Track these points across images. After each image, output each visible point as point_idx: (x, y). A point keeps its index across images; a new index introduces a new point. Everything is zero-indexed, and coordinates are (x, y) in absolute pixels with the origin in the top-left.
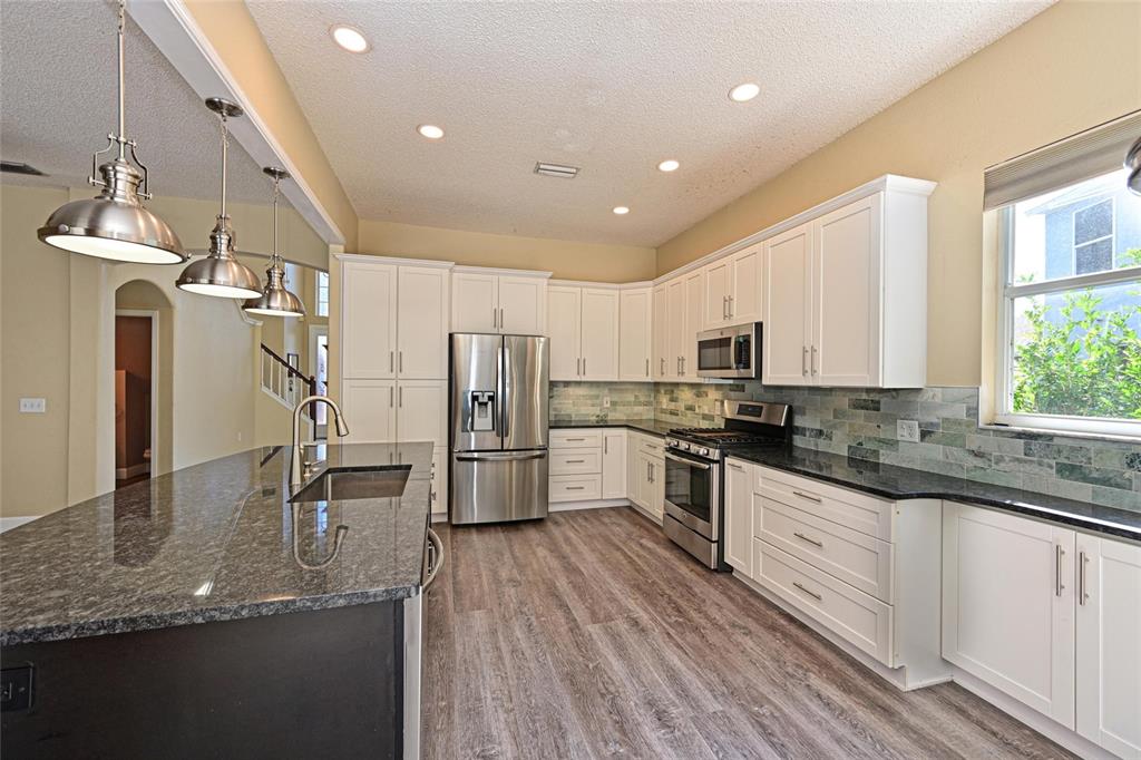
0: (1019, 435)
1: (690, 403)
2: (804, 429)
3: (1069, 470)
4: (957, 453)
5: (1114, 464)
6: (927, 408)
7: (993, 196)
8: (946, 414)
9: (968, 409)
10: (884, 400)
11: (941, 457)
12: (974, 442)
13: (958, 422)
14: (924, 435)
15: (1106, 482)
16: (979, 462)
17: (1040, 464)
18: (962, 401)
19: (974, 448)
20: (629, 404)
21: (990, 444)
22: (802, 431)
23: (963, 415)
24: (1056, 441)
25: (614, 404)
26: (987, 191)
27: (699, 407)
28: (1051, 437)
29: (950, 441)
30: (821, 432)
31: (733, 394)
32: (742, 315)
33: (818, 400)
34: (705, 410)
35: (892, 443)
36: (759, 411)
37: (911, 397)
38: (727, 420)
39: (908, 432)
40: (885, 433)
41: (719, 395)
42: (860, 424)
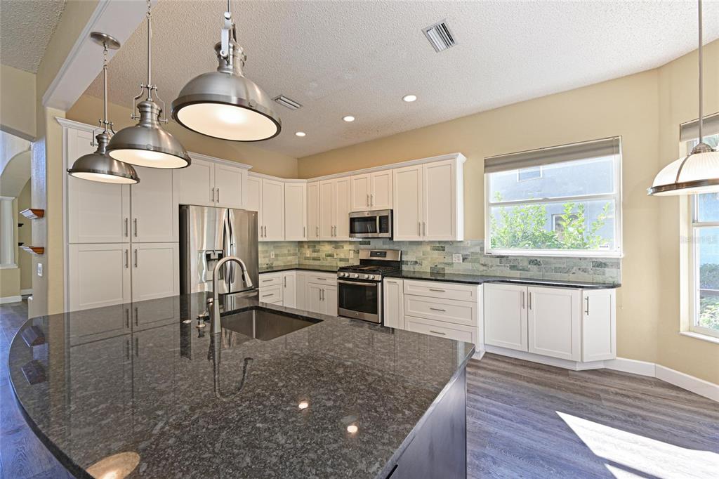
0: (498, 257)
1: (330, 252)
2: (407, 261)
3: (513, 267)
4: (477, 265)
5: (525, 264)
6: (465, 248)
7: (488, 168)
8: (472, 250)
9: (481, 248)
10: (447, 246)
11: (471, 268)
12: (483, 260)
13: (477, 254)
14: (464, 259)
15: (523, 270)
16: (484, 268)
17: (505, 266)
18: (476, 245)
19: (483, 263)
20: (285, 255)
21: (488, 261)
22: (407, 263)
23: (478, 251)
24: (510, 258)
25: (276, 255)
26: (486, 166)
27: (337, 254)
28: (508, 257)
29: (474, 261)
30: (416, 262)
31: (362, 246)
32: (379, 205)
33: (414, 247)
34: (342, 256)
35: (451, 264)
36: (384, 254)
37: (459, 244)
38: (361, 260)
39: (457, 259)
40: (447, 260)
41: (352, 247)
42: (437, 258)
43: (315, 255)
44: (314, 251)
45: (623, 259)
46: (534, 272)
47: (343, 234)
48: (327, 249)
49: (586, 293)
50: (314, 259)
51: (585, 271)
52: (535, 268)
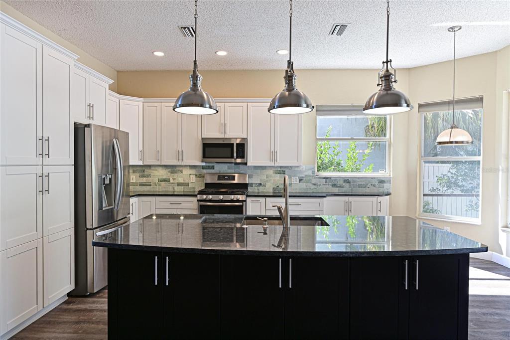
0: (324, 178)
2: (252, 184)
3: (334, 185)
4: (310, 185)
5: (341, 182)
6: (301, 172)
8: (306, 173)
9: (312, 172)
10: (287, 170)
11: (305, 187)
12: (314, 181)
13: (310, 176)
14: (300, 181)
15: (340, 187)
16: (315, 187)
17: (328, 185)
18: (309, 170)
19: (314, 183)
21: (317, 181)
22: (252, 185)
23: (311, 174)
24: (332, 179)
27: (174, 179)
28: (330, 178)
29: (309, 181)
30: (260, 184)
31: (205, 171)
32: (234, 134)
33: (260, 171)
34: (181, 180)
35: (290, 185)
36: (233, 178)
37: (296, 169)
38: (206, 184)
39: (295, 180)
41: (193, 171)
42: (278, 179)
43: (144, 180)
44: (143, 176)
45: (393, 178)
46: (347, 188)
47: (194, 157)
48: (162, 173)
49: (380, 199)
50: (142, 185)
51: (374, 186)
52: (347, 185)
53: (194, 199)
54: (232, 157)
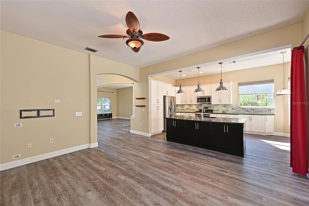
0: (242, 108)
3: (247, 111)
4: (236, 111)
6: (232, 106)
7: (239, 85)
8: (235, 107)
10: (227, 106)
11: (234, 111)
12: (238, 109)
13: (236, 107)
14: (232, 109)
15: (249, 111)
17: (244, 111)
18: (236, 105)
22: (214, 110)
24: (246, 108)
26: (238, 85)
27: (190, 108)
29: (235, 109)
30: (217, 110)
31: (199, 106)
32: (206, 94)
33: (217, 106)
34: (192, 109)
35: (228, 110)
36: (208, 108)
37: (231, 105)
38: (199, 110)
39: (230, 109)
40: (227, 109)
41: (196, 106)
42: (224, 109)
43: (183, 108)
45: (276, 108)
46: (252, 112)
47: (195, 102)
48: (187, 107)
49: (266, 116)
50: (182, 110)
51: (266, 111)
52: (253, 111)
53: (195, 114)
54: (206, 102)
